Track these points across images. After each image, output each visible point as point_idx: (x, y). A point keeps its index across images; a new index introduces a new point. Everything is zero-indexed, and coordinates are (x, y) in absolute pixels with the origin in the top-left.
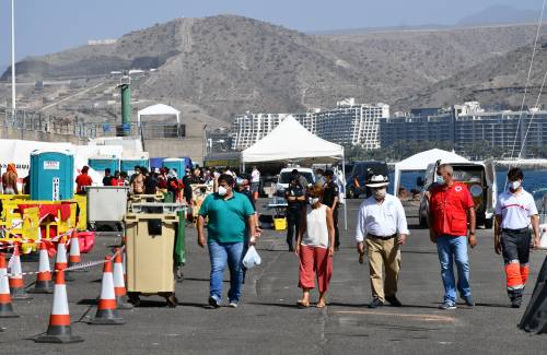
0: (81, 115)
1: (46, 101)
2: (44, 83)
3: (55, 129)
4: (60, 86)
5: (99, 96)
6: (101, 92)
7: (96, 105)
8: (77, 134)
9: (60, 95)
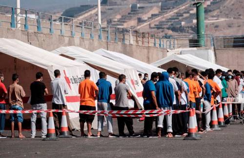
0: (170, 32)
1: (140, 21)
2: (138, 5)
3: (137, 41)
4: (152, 7)
5: (185, 15)
6: (188, 12)
7: (183, 23)
8: (157, 45)
9: (152, 15)
